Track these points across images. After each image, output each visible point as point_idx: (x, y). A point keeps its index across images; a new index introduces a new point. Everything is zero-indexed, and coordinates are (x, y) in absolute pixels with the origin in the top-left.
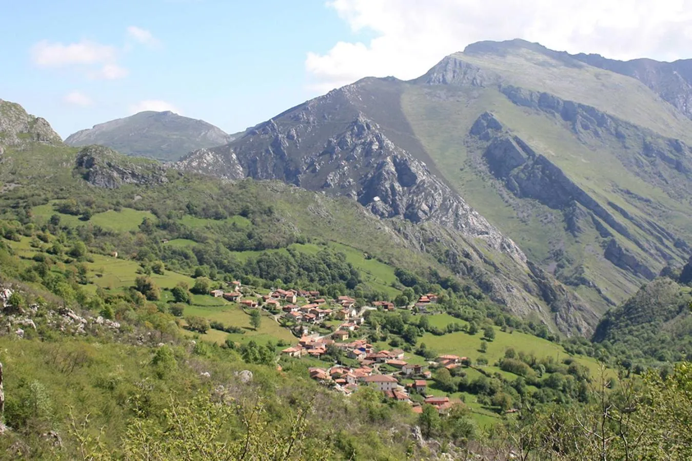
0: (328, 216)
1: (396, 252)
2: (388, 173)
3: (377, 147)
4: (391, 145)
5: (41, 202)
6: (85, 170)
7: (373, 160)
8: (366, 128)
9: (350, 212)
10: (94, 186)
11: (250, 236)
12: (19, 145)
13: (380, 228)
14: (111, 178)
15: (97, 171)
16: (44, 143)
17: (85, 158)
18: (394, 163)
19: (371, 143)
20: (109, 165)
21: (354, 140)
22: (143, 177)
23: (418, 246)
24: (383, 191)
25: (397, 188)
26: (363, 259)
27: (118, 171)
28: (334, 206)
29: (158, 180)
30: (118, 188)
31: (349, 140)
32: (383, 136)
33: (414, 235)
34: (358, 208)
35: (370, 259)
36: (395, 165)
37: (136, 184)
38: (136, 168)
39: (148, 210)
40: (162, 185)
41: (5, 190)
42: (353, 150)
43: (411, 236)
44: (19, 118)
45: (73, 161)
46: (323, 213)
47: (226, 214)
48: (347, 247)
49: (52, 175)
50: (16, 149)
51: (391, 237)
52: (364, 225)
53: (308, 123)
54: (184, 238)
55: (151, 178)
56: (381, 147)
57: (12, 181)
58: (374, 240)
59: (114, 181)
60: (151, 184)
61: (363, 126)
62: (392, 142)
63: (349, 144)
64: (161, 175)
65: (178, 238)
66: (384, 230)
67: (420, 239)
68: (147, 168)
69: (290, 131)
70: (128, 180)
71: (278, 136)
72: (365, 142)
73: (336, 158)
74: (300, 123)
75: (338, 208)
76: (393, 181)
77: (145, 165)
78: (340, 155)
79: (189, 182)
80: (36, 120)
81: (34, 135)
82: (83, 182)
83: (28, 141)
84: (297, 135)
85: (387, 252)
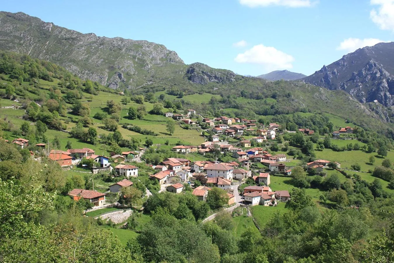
0: (326, 99)
1: (366, 119)
2: (383, 87)
3: (379, 75)
4: (387, 74)
5: (162, 89)
6: (189, 75)
7: (376, 82)
8: (373, 65)
9: (341, 97)
10: (193, 83)
11: (272, 107)
12: (160, 64)
13: (358, 106)
14: (202, 79)
15: (195, 75)
16: (173, 63)
17: (191, 69)
18: (387, 82)
19: (376, 73)
20: (203, 72)
21: (366, 72)
22: (221, 78)
23: (385, 118)
24: (379, 97)
25: (388, 95)
26: (344, 123)
27: (208, 75)
28: (331, 94)
29: (229, 80)
30: (206, 84)
31: (364, 72)
32: (383, 69)
33: (383, 112)
34: (346, 95)
35: (349, 123)
36: (388, 83)
37: (217, 82)
38: (218, 74)
39: (219, 94)
40: (231, 83)
41: (146, 85)
42: (365, 78)
43: (380, 112)
44: (162, 51)
45: (185, 71)
46: (324, 97)
47: (263, 96)
48: (335, 116)
49: (172, 78)
50: (158, 66)
51: (364, 111)
52: (348, 104)
53: (344, 66)
54: (233, 108)
55: (226, 79)
56: (381, 75)
57: (151, 81)
58: (353, 113)
59: (204, 80)
60: (225, 82)
61: (372, 65)
62: (388, 72)
63: (364, 75)
64: (231, 77)
65: (229, 107)
66: (361, 107)
67: (386, 115)
68: (224, 74)
69: (334, 70)
70: (213, 80)
71: (327, 73)
72: (372, 73)
73: (356, 82)
74: (339, 66)
75: (334, 95)
76: (386, 92)
77: (223, 72)
78: (358, 80)
79: (247, 81)
80: (170, 52)
81: (168, 59)
82: (188, 81)
83: (164, 62)
84: (337, 72)
85: (360, 119)
